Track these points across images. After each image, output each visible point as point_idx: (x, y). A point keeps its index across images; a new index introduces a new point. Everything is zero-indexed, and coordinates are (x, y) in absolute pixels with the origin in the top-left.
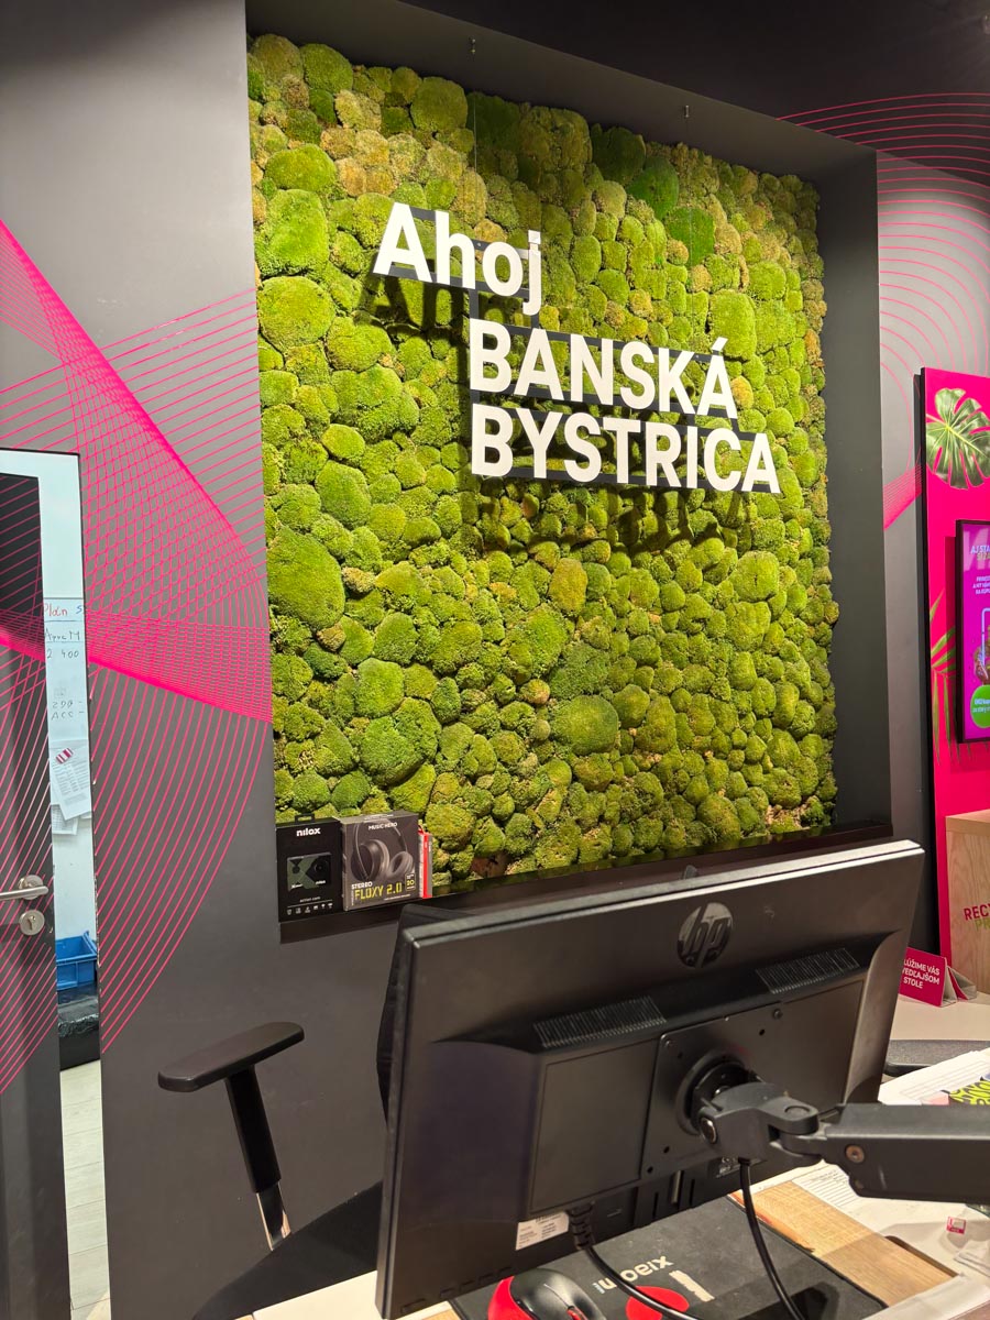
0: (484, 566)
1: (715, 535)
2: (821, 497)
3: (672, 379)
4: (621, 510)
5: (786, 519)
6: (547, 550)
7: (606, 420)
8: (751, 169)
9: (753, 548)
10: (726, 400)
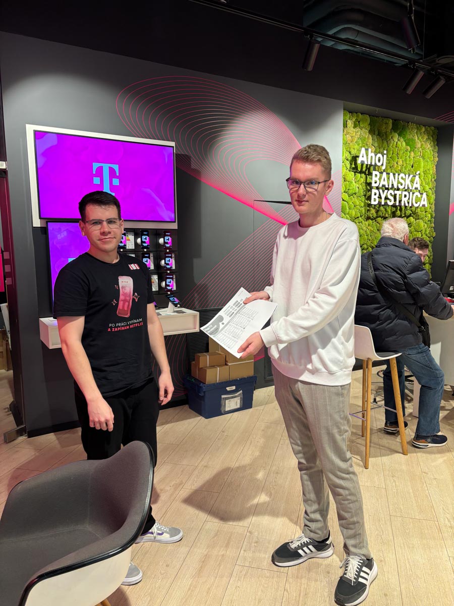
0: (367, 223)
1: (411, 216)
2: (433, 206)
3: (408, 182)
4: (393, 210)
5: (425, 212)
6: (379, 219)
7: (395, 191)
8: (423, 126)
9: (418, 219)
10: (418, 186)
